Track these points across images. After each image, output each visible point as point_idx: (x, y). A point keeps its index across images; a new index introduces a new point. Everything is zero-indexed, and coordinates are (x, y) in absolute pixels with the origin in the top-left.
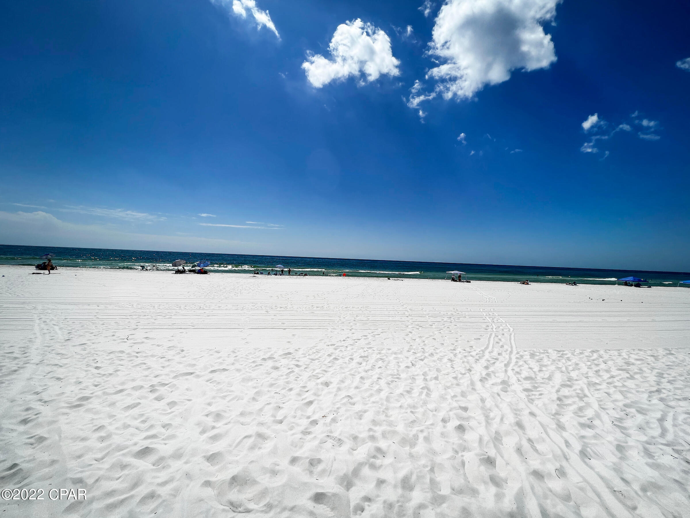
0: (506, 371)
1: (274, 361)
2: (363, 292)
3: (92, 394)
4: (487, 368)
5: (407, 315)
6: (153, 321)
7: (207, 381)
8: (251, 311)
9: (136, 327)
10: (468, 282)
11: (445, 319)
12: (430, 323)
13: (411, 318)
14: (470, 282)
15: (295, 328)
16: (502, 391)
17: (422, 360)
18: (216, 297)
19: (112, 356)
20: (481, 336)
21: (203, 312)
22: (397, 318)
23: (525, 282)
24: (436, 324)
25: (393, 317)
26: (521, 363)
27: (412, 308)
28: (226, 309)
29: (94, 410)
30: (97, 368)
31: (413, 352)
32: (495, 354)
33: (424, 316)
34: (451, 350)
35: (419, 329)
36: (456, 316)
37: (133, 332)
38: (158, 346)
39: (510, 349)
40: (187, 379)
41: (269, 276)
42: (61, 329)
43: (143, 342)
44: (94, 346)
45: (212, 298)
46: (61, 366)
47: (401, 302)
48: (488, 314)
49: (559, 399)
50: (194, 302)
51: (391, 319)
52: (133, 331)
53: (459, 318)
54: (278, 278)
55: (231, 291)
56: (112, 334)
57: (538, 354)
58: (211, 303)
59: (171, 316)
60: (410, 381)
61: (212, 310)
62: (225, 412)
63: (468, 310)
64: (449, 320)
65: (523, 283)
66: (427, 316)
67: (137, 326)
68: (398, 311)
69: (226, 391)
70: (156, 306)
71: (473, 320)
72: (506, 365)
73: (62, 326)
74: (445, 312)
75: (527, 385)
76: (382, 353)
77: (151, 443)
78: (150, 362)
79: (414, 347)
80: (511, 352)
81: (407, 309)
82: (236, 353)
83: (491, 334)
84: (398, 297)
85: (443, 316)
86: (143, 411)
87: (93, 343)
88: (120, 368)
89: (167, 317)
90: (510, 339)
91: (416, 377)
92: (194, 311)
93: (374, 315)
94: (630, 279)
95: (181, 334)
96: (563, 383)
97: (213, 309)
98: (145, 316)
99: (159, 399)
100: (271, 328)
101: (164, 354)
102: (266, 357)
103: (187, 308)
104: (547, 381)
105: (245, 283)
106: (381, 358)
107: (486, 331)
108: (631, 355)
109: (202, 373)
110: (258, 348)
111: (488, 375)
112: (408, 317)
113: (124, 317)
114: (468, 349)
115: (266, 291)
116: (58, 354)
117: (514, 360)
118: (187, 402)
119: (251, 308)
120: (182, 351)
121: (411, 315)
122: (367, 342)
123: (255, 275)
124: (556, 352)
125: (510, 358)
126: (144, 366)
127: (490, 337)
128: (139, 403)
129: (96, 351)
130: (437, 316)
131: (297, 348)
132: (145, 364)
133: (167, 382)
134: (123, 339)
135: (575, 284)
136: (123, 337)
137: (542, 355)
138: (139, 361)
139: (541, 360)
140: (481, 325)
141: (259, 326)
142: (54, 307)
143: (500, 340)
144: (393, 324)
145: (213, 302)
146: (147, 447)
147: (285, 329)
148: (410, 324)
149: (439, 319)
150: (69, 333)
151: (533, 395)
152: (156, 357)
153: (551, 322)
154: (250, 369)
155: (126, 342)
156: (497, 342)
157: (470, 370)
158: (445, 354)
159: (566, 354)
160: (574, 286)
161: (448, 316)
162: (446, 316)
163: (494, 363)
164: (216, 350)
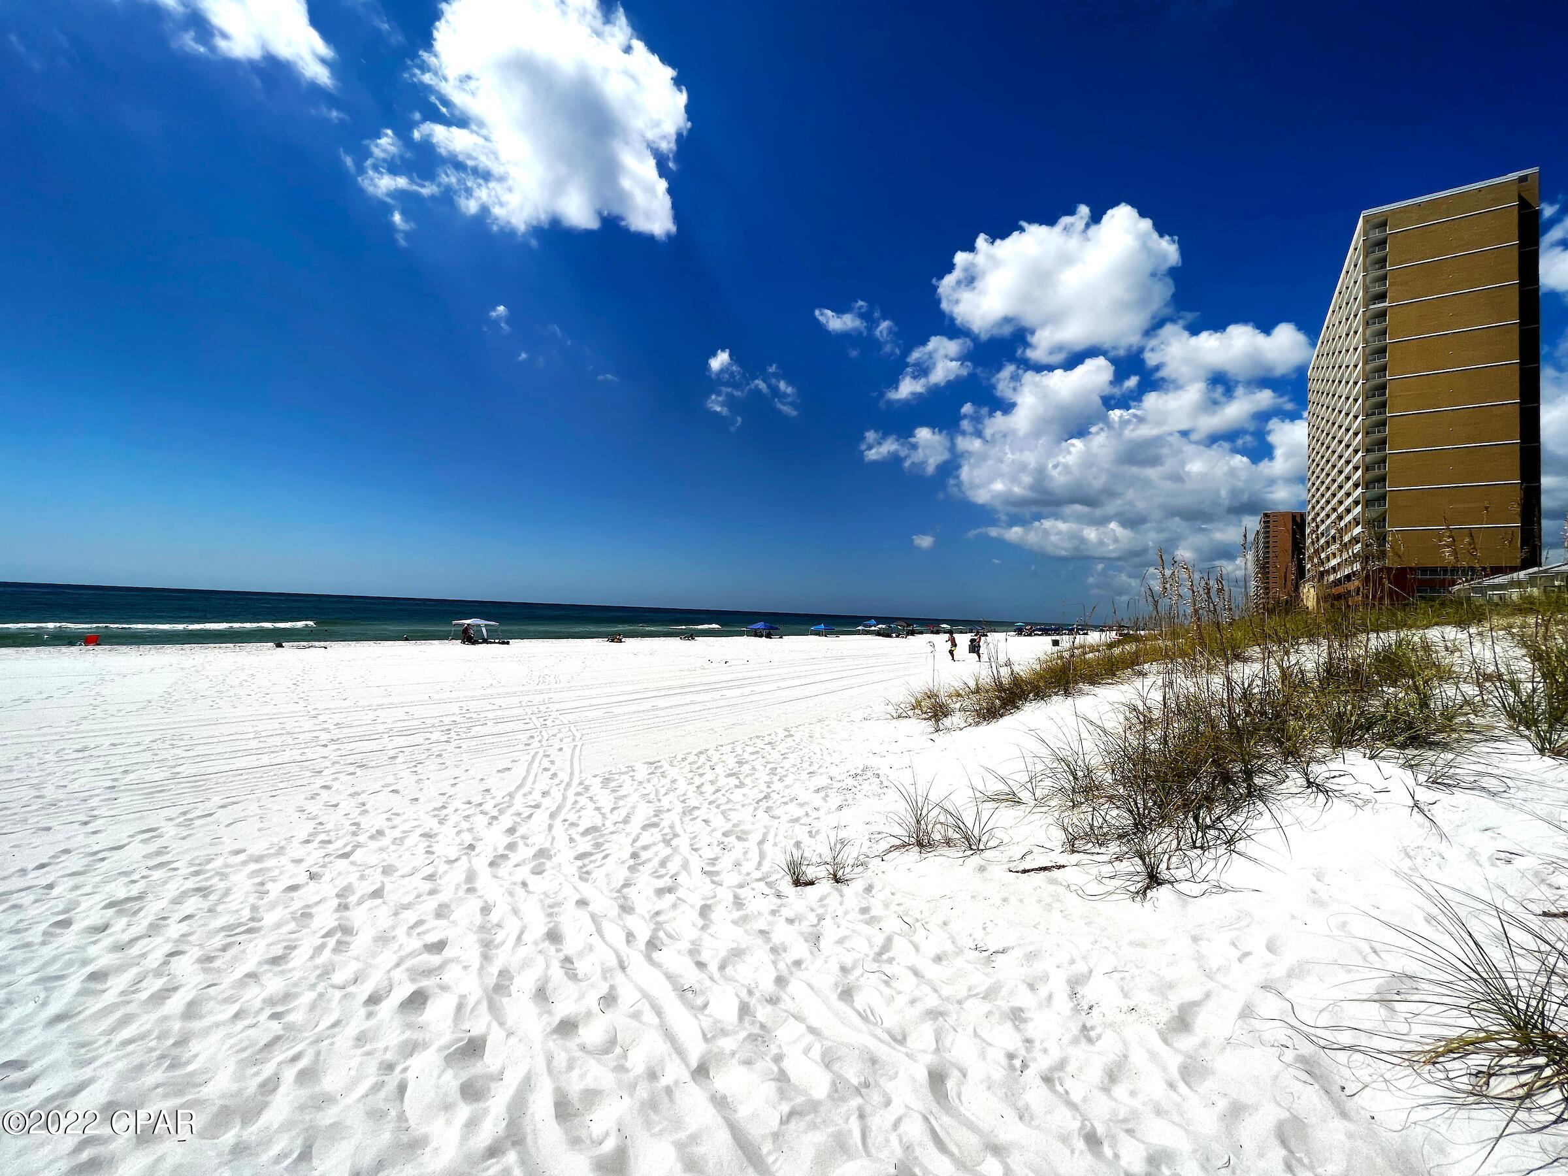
0: (550, 827)
2: (170, 690)
4: (511, 831)
5: (324, 743)
10: (503, 643)
11: (435, 736)
12: (392, 753)
13: (336, 747)
14: (508, 643)
16: (533, 873)
17: (346, 855)
20: (513, 761)
22: (286, 756)
23: (615, 638)
24: (406, 754)
25: (273, 755)
26: (583, 801)
27: (344, 720)
31: (323, 842)
32: (536, 796)
33: (377, 736)
34: (435, 809)
35: (355, 773)
36: (463, 725)
39: (567, 779)
47: (310, 708)
48: (536, 711)
49: (635, 855)
51: (265, 760)
53: (469, 728)
57: (616, 777)
60: (292, 926)
63: (494, 707)
64: (444, 738)
65: (613, 641)
66: (386, 736)
68: (295, 736)
71: (501, 728)
72: (553, 816)
74: (436, 721)
75: (585, 845)
76: (208, 871)
79: (329, 827)
80: (569, 785)
81: (326, 726)
83: (537, 753)
84: (302, 695)
85: (430, 730)
90: (572, 757)
91: (313, 911)
93: (199, 759)
94: (760, 625)
96: (646, 822)
104: (621, 826)
106: (197, 886)
107: (527, 747)
108: (747, 748)
111: (511, 847)
112: (326, 746)
114: (477, 799)
117: (571, 798)
121: (338, 739)
122: (155, 849)
124: (646, 766)
125: (565, 798)
127: (533, 761)
130: (413, 732)
135: (691, 636)
137: (623, 777)
139: (620, 786)
140: (517, 737)
143: (552, 762)
144: (272, 773)
148: (328, 764)
149: (419, 739)
151: (591, 862)
153: (648, 711)
156: (545, 769)
157: (471, 847)
158: (416, 823)
159: (661, 767)
160: (693, 641)
161: (443, 728)
162: (439, 728)
163: (530, 816)
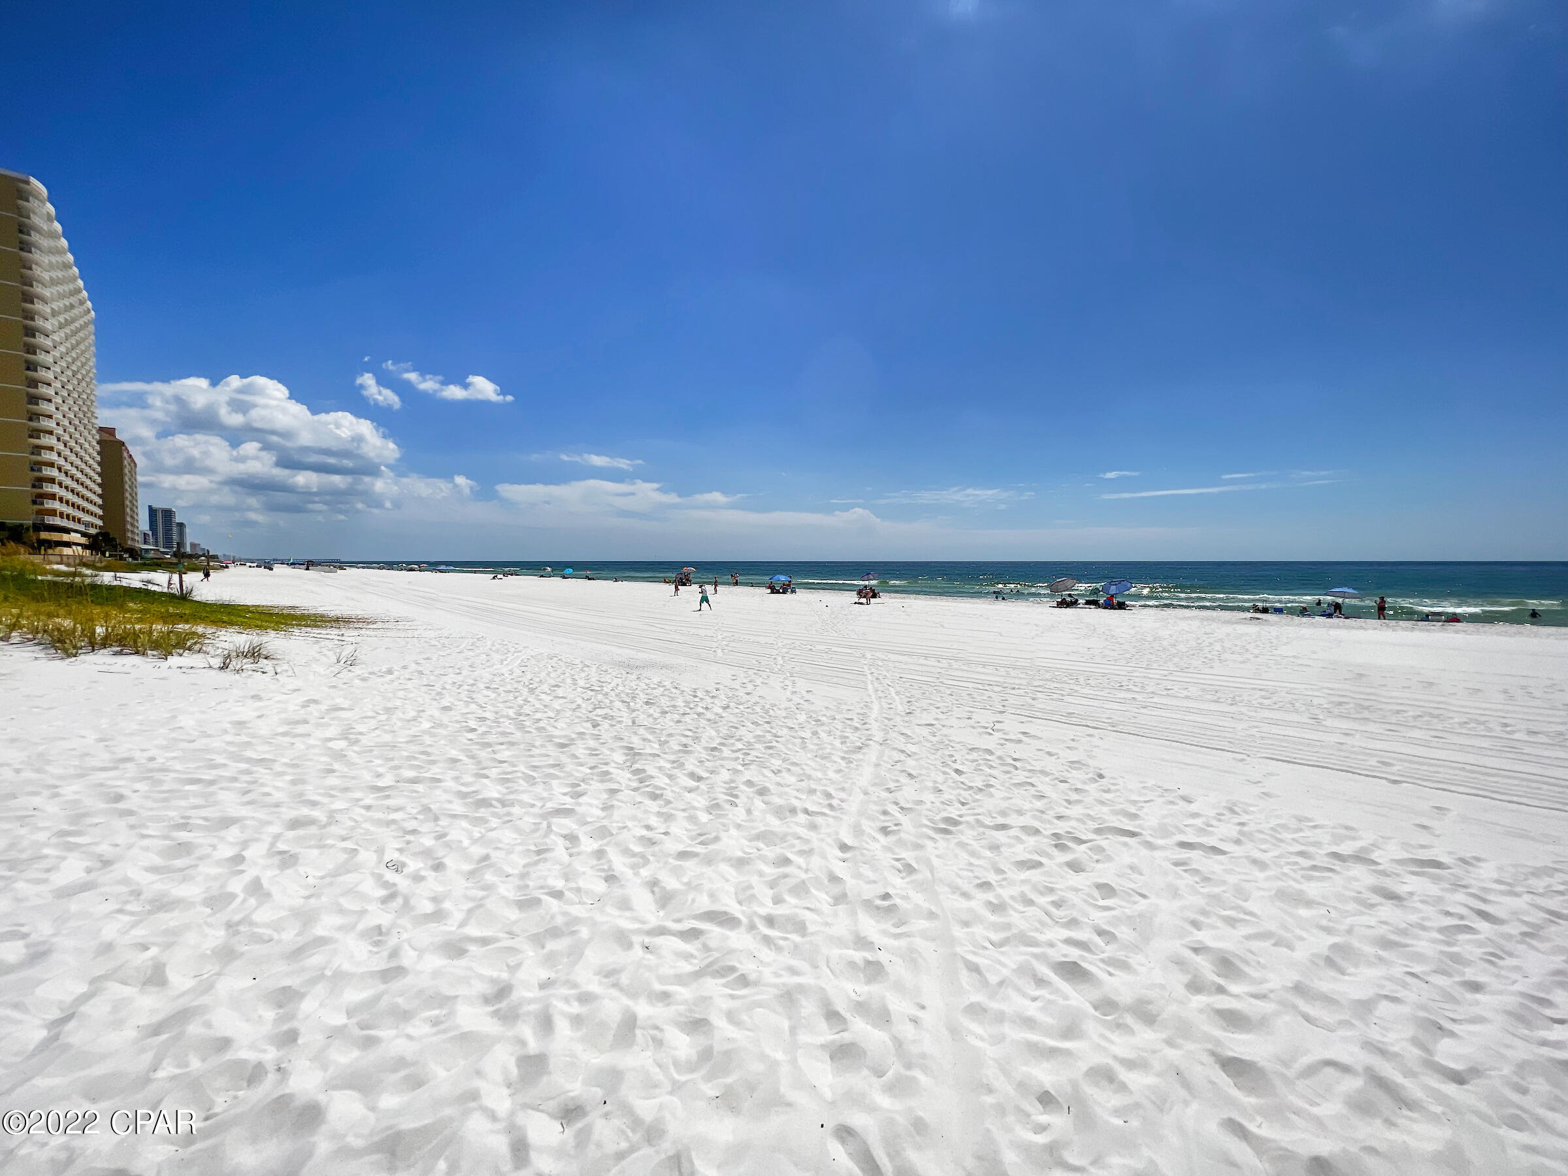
1: (1375, 871)
3: (961, 816)
6: (1031, 701)
7: (1177, 864)
8: (1259, 710)
9: (1002, 709)
15: (1441, 786)
18: (1155, 666)
19: (975, 755)
21: (1129, 695)
28: (1187, 697)
29: (969, 848)
30: (957, 771)
37: (999, 717)
38: (1050, 754)
40: (1125, 844)
41: (1305, 620)
42: (898, 693)
43: (1020, 741)
44: (945, 731)
45: (1144, 666)
46: (909, 756)
50: (1106, 671)
52: (999, 715)
54: (1339, 627)
55: (1191, 652)
56: (966, 715)
58: (1145, 677)
59: (1063, 695)
61: (1151, 695)
62: (1247, 963)
67: (1004, 706)
69: (1232, 908)
70: (1081, 679)
73: (898, 689)
77: (1082, 957)
78: (1043, 785)
82: (1238, 814)
86: (1050, 883)
87: (943, 726)
88: (992, 781)
89: (1055, 696)
92: (1107, 691)
95: (1089, 738)
97: (1153, 693)
98: (1014, 688)
99: (1075, 867)
100: (1342, 771)
101: (1065, 773)
102: (1346, 848)
103: (1092, 682)
105: (1228, 635)
109: (1160, 842)
110: (1306, 818)
113: (980, 686)
115: (1300, 662)
116: (902, 734)
118: (1138, 898)
119: (1261, 704)
120: (1101, 776)
123: (1258, 615)
126: (1032, 791)
128: (1040, 864)
129: (950, 741)
131: (1467, 855)
132: (1033, 785)
133: (1084, 838)
134: (987, 728)
136: (986, 725)
138: (1021, 776)
141: (1295, 756)
142: (884, 657)
145: (1151, 676)
146: (1075, 963)
147: (1395, 782)
150: (908, 702)
152: (1050, 777)
154: (1294, 871)
155: (991, 734)
164: (1180, 792)
